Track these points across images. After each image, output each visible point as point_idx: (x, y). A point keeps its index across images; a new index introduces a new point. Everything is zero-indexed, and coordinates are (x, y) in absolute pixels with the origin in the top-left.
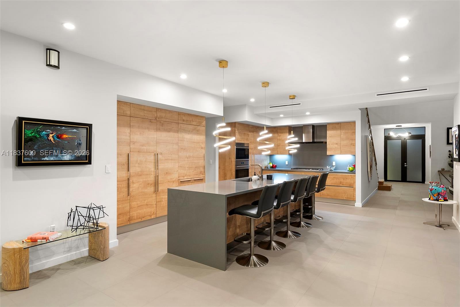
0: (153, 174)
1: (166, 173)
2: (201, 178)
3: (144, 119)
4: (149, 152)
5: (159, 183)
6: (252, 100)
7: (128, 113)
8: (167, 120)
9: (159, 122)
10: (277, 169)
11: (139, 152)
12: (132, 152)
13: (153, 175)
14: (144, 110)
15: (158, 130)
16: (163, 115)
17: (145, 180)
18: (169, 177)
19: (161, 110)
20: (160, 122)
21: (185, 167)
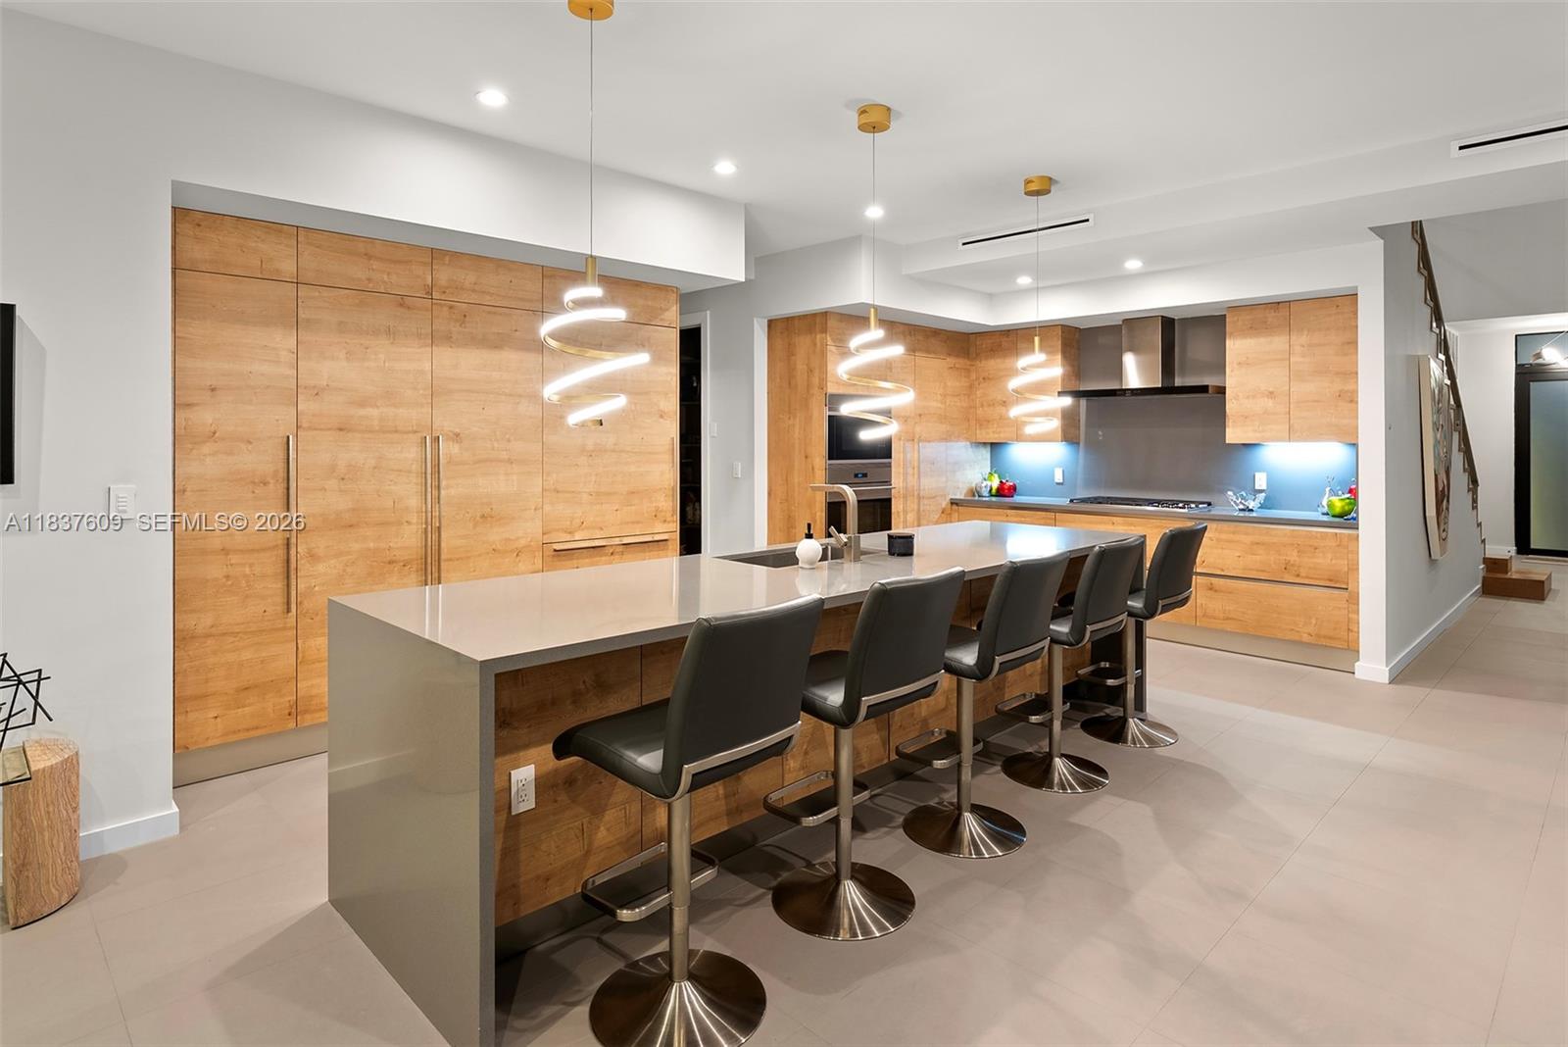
0: (415, 521)
1: (483, 516)
2: (657, 538)
3: (365, 294)
4: (396, 431)
5: (443, 557)
6: (874, 212)
7: (288, 267)
8: (487, 299)
9: (445, 309)
10: (1018, 499)
11: (341, 430)
12: (310, 428)
13: (414, 527)
14: (369, 256)
16: (468, 278)
17: (372, 545)
18: (495, 535)
19: (456, 256)
20: (451, 307)
21: (580, 492)
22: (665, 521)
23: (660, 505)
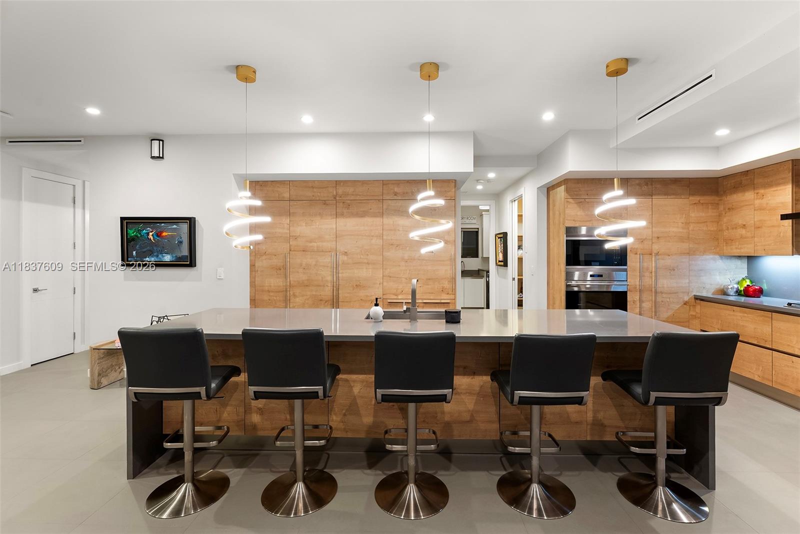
0: (329, 285)
1: (356, 285)
2: (443, 301)
3: (312, 201)
4: (323, 251)
5: (340, 300)
7: (287, 195)
8: (359, 197)
9: (341, 203)
11: (304, 251)
12: (294, 251)
13: (329, 288)
14: (313, 187)
15: (340, 215)
16: (350, 190)
17: (314, 293)
18: (362, 293)
19: (345, 182)
20: (344, 203)
21: (401, 278)
22: (448, 294)
23: (445, 286)
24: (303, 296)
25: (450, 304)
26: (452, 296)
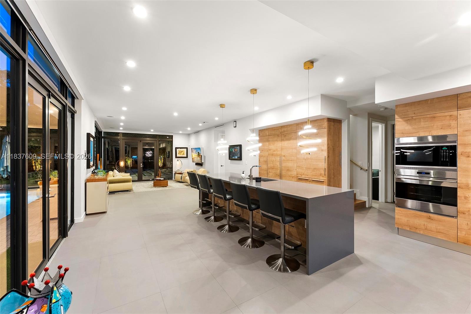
0: (279, 169)
1: (288, 170)
2: (321, 180)
3: (274, 135)
4: (278, 155)
7: (268, 134)
8: (288, 132)
9: (283, 135)
11: (272, 155)
15: (282, 140)
16: (285, 129)
18: (290, 173)
19: (284, 126)
21: (303, 167)
22: (323, 177)
23: (322, 172)
24: (272, 172)
25: (324, 182)
26: (325, 178)
